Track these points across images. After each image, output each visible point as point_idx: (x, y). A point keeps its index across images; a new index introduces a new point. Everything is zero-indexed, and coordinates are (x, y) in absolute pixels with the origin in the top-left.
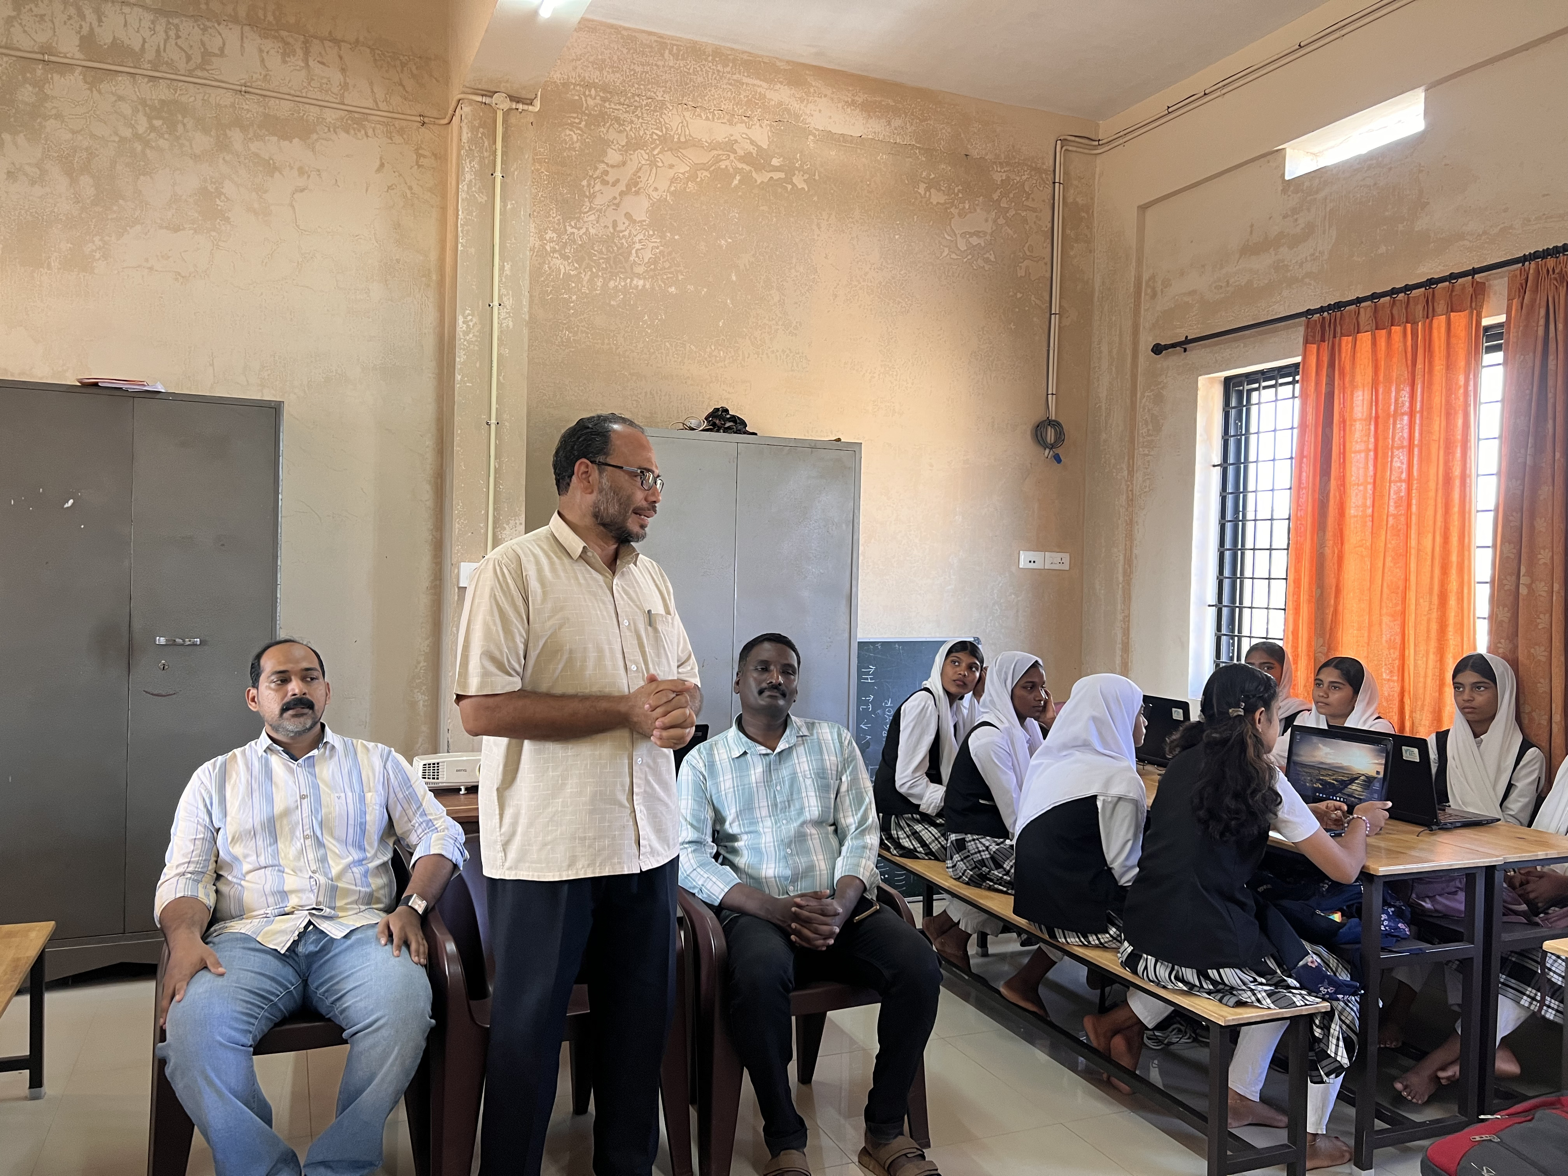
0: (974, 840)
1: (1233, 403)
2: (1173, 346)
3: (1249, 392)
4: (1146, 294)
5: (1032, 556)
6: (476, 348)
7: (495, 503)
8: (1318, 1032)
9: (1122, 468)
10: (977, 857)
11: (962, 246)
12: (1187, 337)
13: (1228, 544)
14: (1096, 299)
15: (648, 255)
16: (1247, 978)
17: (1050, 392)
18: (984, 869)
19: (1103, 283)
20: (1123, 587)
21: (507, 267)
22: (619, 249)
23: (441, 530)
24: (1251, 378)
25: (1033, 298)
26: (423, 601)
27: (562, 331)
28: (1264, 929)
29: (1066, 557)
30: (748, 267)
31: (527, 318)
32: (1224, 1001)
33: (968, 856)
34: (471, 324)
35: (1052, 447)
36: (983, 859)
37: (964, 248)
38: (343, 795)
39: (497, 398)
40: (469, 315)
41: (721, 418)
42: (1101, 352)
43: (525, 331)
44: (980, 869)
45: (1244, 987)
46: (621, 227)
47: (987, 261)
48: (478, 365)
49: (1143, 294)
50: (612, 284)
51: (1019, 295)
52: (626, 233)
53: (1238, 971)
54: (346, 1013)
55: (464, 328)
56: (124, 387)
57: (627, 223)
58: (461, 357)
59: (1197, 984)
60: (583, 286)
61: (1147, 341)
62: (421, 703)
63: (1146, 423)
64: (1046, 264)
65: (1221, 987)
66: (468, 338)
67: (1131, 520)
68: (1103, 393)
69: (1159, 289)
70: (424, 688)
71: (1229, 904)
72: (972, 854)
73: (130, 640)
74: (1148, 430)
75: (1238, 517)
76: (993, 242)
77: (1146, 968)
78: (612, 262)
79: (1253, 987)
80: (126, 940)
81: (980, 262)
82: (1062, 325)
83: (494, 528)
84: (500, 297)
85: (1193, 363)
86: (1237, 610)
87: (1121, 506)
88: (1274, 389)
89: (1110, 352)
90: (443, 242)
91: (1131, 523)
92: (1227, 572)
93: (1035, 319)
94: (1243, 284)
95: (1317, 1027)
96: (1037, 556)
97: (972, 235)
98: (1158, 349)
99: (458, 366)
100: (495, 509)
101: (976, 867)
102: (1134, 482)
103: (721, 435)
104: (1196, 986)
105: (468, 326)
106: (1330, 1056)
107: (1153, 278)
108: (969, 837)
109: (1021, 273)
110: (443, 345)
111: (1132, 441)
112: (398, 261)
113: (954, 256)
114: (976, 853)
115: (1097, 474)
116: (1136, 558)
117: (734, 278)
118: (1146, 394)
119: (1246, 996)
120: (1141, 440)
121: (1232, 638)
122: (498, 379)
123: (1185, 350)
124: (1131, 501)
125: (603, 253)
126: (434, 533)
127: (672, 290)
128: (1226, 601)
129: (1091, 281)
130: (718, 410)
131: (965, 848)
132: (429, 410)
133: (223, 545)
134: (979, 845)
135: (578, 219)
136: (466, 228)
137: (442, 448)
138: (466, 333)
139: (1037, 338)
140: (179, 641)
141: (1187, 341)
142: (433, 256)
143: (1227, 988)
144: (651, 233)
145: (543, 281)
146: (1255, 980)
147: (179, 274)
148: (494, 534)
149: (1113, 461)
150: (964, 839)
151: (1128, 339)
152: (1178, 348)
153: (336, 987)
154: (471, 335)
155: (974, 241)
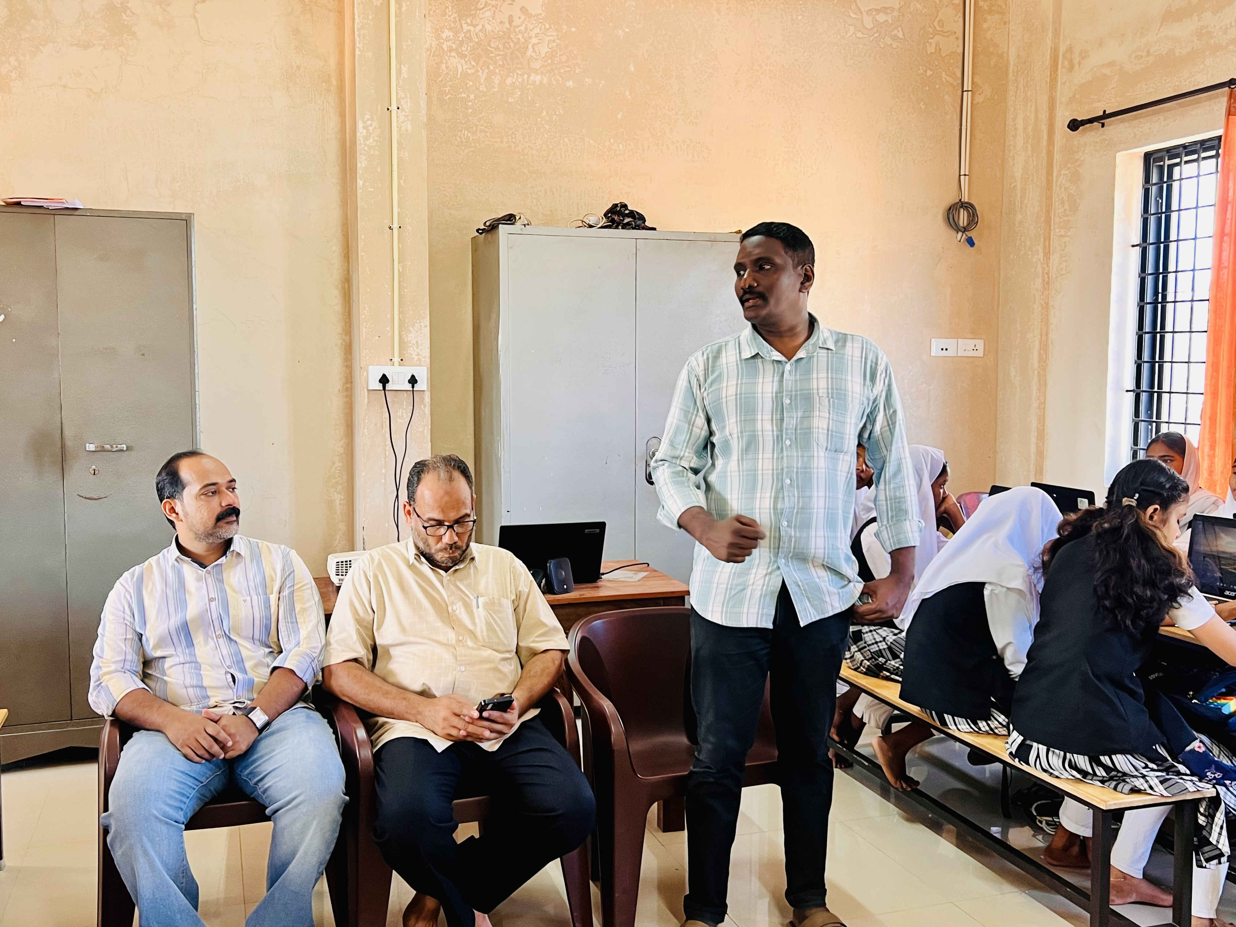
0: (871, 631)
1: (1155, 179)
2: (1091, 121)
3: (1171, 167)
4: (1063, 67)
5: (944, 343)
6: (377, 153)
7: (400, 307)
8: (1202, 820)
9: (1038, 250)
10: (874, 648)
11: (868, 23)
12: (1105, 111)
13: (1147, 327)
14: (1011, 74)
15: (544, 49)
16: (1139, 764)
17: (962, 173)
18: (880, 659)
19: (1018, 56)
20: (1039, 372)
21: (404, 69)
22: (515, 44)
23: (350, 336)
24: (1173, 153)
25: (944, 75)
26: (336, 403)
27: (461, 131)
28: (1155, 717)
29: (980, 344)
30: (646, 56)
31: (425, 120)
32: (1120, 787)
33: (865, 647)
34: (371, 128)
35: (965, 230)
36: (880, 650)
37: (870, 26)
38: (249, 598)
39: (398, 201)
40: (368, 119)
41: (620, 213)
42: (1016, 129)
43: (424, 133)
44: (876, 660)
45: (1136, 773)
46: (516, 22)
47: (895, 38)
48: (379, 170)
49: (1060, 67)
50: (509, 81)
51: (929, 73)
52: (522, 28)
53: (1129, 757)
54: (268, 793)
55: (364, 134)
56: (45, 205)
57: (523, 17)
58: (362, 163)
59: (1090, 771)
60: (480, 84)
61: (1064, 117)
62: (338, 502)
63: (1063, 203)
64: (957, 38)
65: (1114, 773)
66: (368, 143)
67: (1047, 304)
68: (1018, 173)
69: (1076, 61)
70: (340, 487)
71: (1120, 693)
72: (869, 645)
73: (63, 446)
74: (1065, 210)
75: (1157, 298)
76: (901, 18)
77: (1038, 756)
78: (508, 59)
79: (1146, 773)
80: (72, 726)
81: (889, 41)
82: (974, 102)
83: (400, 331)
84: (398, 101)
85: (1111, 139)
86: (1156, 395)
87: (1037, 290)
88: (1195, 164)
89: (1025, 129)
90: (341, 46)
91: (1046, 307)
92: (1146, 356)
93: (946, 97)
94: (1164, 53)
95: (1202, 814)
96: (950, 343)
97: (878, 11)
98: (1074, 125)
99: (360, 171)
100: (400, 312)
101: (873, 657)
102: (1051, 265)
103: (620, 232)
104: (1089, 774)
105: (368, 131)
106: (1211, 843)
107: (1070, 49)
108: (865, 629)
109: (931, 49)
110: (346, 150)
111: (1048, 222)
112: (298, 67)
113: (860, 35)
114: (873, 644)
115: (1012, 256)
116: (1052, 344)
117: (632, 68)
118: (1062, 172)
119: (1139, 783)
120: (1057, 220)
121: (1151, 423)
122: (399, 183)
123: (1103, 125)
124: (1047, 284)
125: (499, 49)
126: (344, 337)
127: (570, 84)
128: (1144, 386)
129: (1005, 55)
130: (616, 205)
131: (861, 639)
132: (334, 215)
133: (143, 355)
134: (876, 636)
135: (474, 16)
136: (362, 32)
137: (348, 252)
138: (366, 138)
139: (948, 117)
140: (108, 447)
141: (1106, 116)
142: (333, 62)
143: (1120, 775)
144: (547, 26)
145: (442, 81)
146: (1146, 767)
147: (91, 90)
148: (400, 336)
149: (1028, 243)
150: (861, 630)
151: (1044, 115)
152: (1095, 123)
153: (257, 770)
154: (371, 140)
155: (881, 18)
